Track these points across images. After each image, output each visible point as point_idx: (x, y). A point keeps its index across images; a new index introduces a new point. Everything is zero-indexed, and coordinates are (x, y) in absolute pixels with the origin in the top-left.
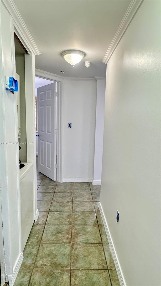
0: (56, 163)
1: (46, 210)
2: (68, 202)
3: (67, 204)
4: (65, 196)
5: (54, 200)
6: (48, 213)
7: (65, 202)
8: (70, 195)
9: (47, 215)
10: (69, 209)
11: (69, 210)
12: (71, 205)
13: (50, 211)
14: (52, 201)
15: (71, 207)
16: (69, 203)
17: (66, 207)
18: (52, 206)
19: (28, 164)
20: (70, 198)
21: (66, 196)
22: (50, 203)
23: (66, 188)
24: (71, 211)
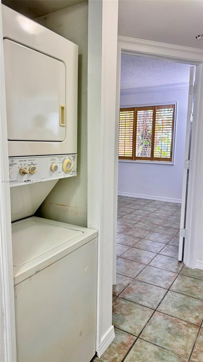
0: (185, 228)
1: (132, 332)
2: (189, 324)
3: (184, 331)
4: (188, 307)
5: (160, 308)
6: (133, 342)
7: (183, 322)
8: (199, 307)
9: (130, 346)
10: (184, 348)
11: (182, 352)
12: (194, 336)
13: (140, 337)
14: (155, 310)
15: (190, 344)
16: (190, 331)
17: (180, 340)
18: (150, 324)
19: (83, 232)
20: (197, 314)
21: (191, 308)
22: (150, 313)
23: (196, 285)
24: (186, 358)
